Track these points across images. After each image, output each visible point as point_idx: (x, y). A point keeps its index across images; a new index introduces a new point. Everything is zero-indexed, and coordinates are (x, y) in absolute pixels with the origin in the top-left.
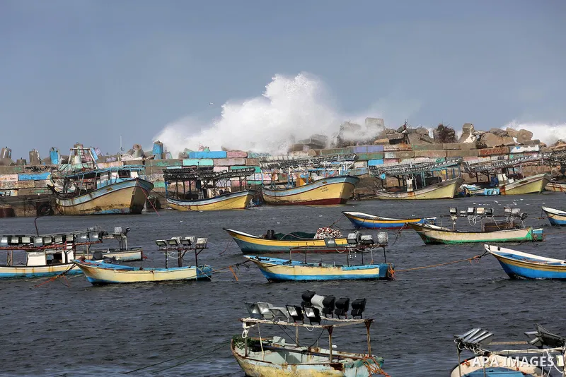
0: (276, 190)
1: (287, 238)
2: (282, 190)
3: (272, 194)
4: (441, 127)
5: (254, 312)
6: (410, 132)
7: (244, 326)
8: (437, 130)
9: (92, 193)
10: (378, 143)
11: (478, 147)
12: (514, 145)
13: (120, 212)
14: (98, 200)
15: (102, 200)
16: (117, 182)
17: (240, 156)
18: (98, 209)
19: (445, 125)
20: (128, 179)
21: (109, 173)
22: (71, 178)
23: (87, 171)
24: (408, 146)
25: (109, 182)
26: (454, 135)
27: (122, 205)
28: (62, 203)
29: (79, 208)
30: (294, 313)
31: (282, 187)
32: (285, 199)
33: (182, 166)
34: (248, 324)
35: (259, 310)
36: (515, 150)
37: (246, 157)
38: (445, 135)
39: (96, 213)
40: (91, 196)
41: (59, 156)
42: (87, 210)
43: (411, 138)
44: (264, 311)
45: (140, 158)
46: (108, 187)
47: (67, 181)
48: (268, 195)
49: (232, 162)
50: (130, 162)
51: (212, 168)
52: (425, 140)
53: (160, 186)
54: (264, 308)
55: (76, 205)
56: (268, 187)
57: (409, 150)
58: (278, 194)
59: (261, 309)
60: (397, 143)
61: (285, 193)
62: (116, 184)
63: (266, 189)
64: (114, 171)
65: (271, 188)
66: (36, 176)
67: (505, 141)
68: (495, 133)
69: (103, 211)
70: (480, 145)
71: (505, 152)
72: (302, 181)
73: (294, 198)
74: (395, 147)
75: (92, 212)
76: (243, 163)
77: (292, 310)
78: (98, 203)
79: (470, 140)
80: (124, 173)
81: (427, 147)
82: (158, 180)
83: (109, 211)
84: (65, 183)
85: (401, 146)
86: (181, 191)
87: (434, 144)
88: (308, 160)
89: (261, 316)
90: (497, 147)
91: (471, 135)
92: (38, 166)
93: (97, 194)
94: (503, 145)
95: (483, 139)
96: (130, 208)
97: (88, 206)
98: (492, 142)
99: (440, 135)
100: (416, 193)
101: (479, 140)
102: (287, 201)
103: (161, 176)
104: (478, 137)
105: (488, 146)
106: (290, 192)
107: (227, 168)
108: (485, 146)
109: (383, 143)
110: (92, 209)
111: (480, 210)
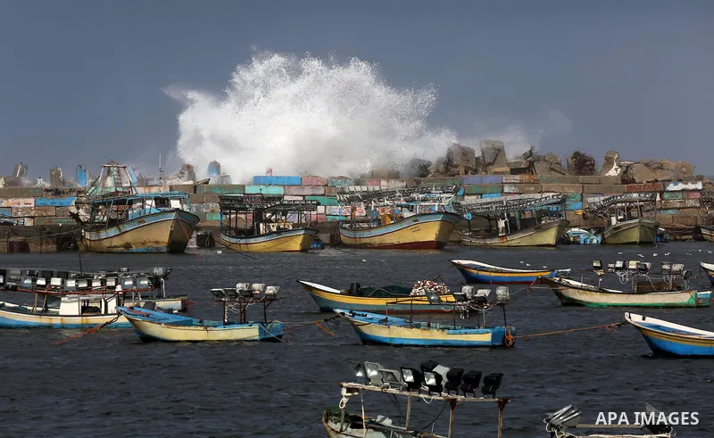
0: (356, 230)
1: (378, 294)
2: (364, 229)
3: (351, 234)
4: (577, 155)
5: (360, 374)
6: (538, 159)
7: (344, 392)
8: (572, 158)
9: (121, 226)
10: (496, 173)
11: (624, 181)
12: (670, 181)
13: (155, 251)
14: (127, 234)
15: (132, 236)
16: (153, 212)
17: (319, 183)
18: (128, 246)
19: (582, 152)
20: (167, 209)
21: (143, 200)
22: (101, 204)
23: (120, 196)
24: (534, 177)
25: (142, 211)
26: (593, 165)
27: (157, 242)
28: (88, 236)
29: (106, 243)
30: (410, 378)
31: (366, 225)
32: (367, 241)
33: (244, 194)
34: (349, 390)
35: (365, 373)
36: (671, 187)
37: (326, 185)
38: (582, 165)
39: (126, 250)
40: (119, 229)
41: (88, 176)
42: (115, 247)
43: (539, 167)
44: (372, 373)
45: (191, 182)
46: (140, 219)
47: (94, 208)
48: (345, 236)
49: (308, 191)
50: (178, 187)
51: (280, 198)
52: (556, 171)
53: (215, 218)
54: (372, 370)
55: (103, 240)
56: (347, 225)
57: (536, 182)
58: (359, 234)
59: (369, 371)
60: (521, 173)
61: (367, 234)
62: (151, 215)
63: (345, 228)
64: (150, 199)
65: (351, 227)
66: (58, 201)
67: (660, 176)
68: (647, 165)
69: (134, 249)
70: (626, 179)
71: (658, 189)
72: (388, 219)
73: (377, 241)
74: (517, 178)
75: (120, 249)
76: (322, 192)
77: (407, 375)
78: (128, 238)
79: (614, 172)
80: (162, 201)
81: (560, 180)
82: (213, 211)
83: (142, 249)
84: (93, 209)
85: (526, 177)
86: (241, 225)
87: (568, 175)
88: (395, 192)
89: (367, 380)
90: (648, 182)
91: (615, 166)
92: (61, 188)
93: (127, 227)
94: (656, 181)
95: (631, 172)
96: (168, 247)
97: (116, 242)
98: (642, 175)
99: (576, 165)
100: (508, 238)
101: (625, 172)
102: (370, 244)
103: (216, 206)
104: (625, 169)
105: (637, 180)
106: (374, 232)
107: (301, 198)
108: (633, 181)
109: (503, 173)
110: (121, 246)
111: (633, 265)
